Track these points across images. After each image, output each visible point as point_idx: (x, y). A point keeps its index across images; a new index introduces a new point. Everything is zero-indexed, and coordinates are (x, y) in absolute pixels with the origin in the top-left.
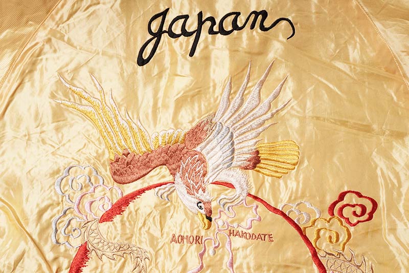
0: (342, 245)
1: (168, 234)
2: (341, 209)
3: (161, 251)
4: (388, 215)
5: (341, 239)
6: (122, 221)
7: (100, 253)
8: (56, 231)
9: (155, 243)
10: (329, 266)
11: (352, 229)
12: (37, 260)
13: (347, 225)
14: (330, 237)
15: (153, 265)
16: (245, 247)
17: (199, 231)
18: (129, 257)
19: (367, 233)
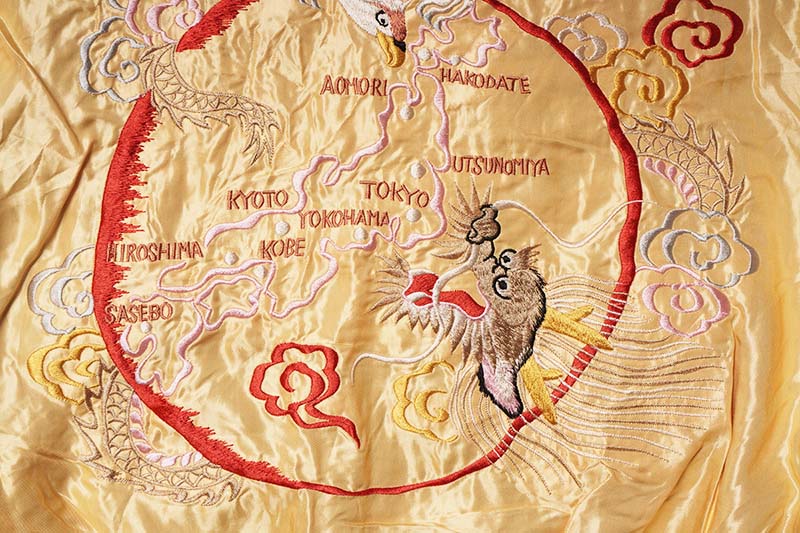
0: (669, 105)
1: (316, 77)
2: (669, 32)
3: (303, 112)
4: (765, 45)
5: (667, 94)
6: (222, 48)
7: (178, 114)
8: (89, 65)
9: (291, 95)
10: (643, 149)
11: (690, 73)
12: (50, 122)
13: (681, 66)
14: (646, 89)
15: (286, 139)
16: (473, 104)
17: (379, 70)
18: (237, 122)
19: (721, 82)
